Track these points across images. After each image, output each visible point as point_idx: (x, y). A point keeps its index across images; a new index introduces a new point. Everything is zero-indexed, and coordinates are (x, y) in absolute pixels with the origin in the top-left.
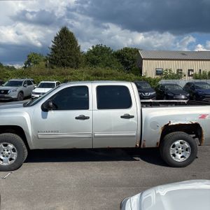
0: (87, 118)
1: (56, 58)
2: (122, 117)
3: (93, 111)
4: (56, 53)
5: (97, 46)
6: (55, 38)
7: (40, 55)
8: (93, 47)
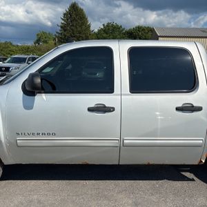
0: (111, 110)
1: (65, 36)
2: (178, 109)
3: (122, 96)
4: (65, 31)
5: (108, 24)
6: (64, 14)
7: (49, 34)
8: (104, 25)
